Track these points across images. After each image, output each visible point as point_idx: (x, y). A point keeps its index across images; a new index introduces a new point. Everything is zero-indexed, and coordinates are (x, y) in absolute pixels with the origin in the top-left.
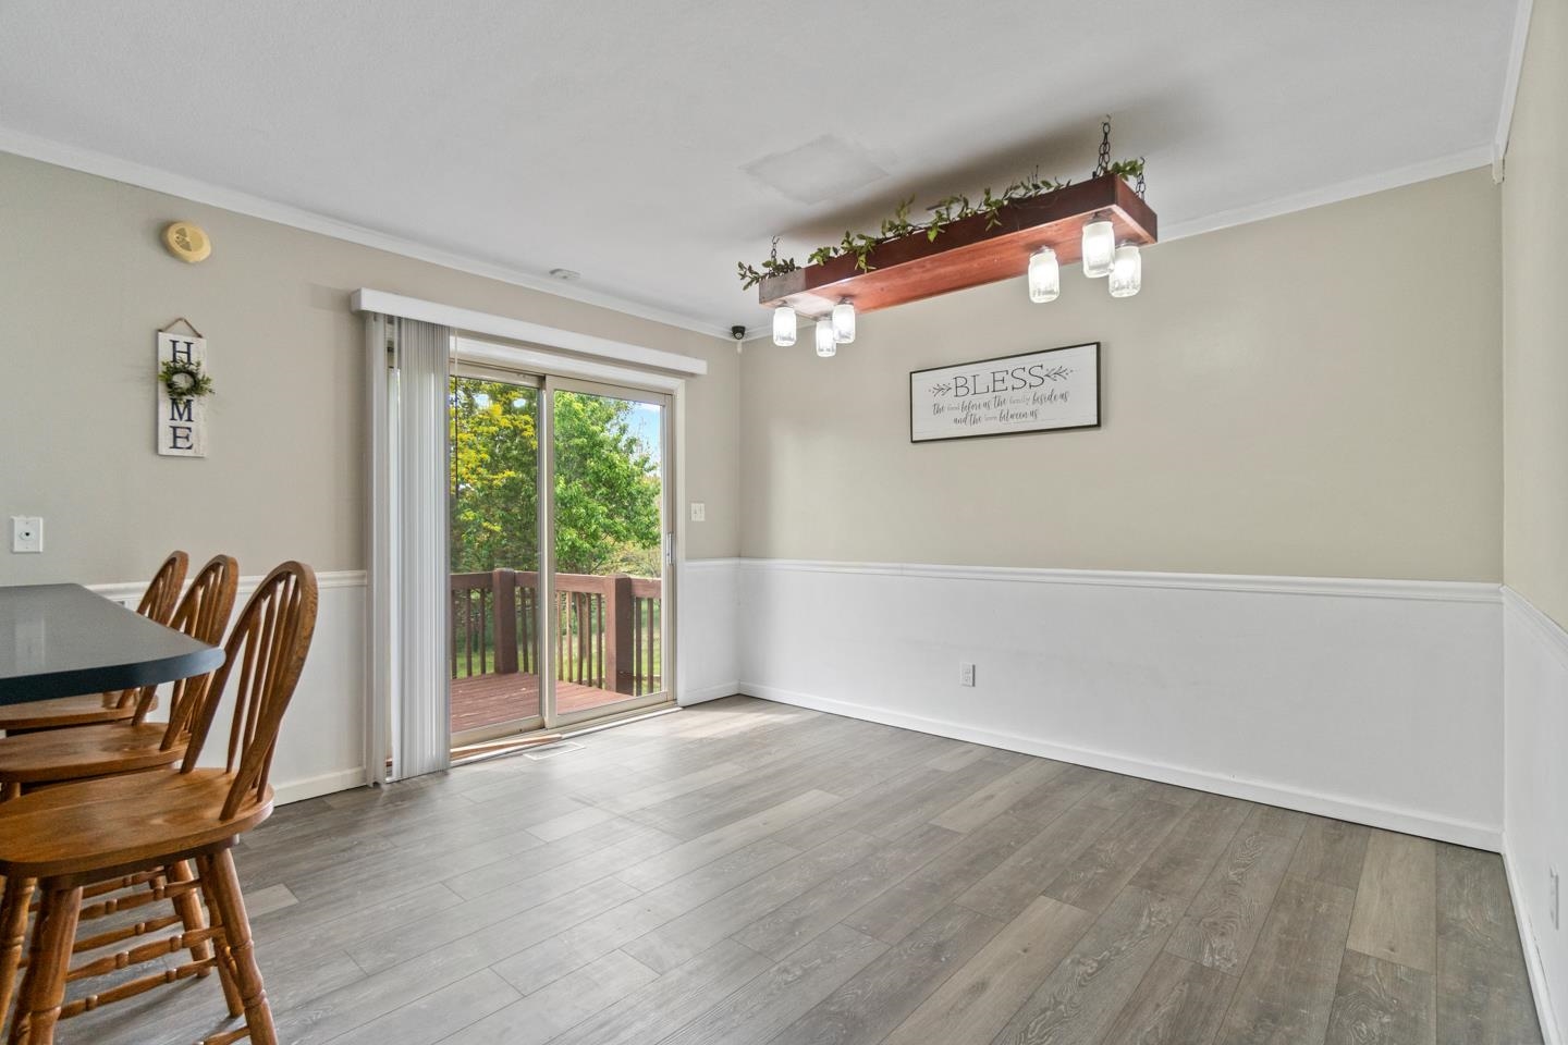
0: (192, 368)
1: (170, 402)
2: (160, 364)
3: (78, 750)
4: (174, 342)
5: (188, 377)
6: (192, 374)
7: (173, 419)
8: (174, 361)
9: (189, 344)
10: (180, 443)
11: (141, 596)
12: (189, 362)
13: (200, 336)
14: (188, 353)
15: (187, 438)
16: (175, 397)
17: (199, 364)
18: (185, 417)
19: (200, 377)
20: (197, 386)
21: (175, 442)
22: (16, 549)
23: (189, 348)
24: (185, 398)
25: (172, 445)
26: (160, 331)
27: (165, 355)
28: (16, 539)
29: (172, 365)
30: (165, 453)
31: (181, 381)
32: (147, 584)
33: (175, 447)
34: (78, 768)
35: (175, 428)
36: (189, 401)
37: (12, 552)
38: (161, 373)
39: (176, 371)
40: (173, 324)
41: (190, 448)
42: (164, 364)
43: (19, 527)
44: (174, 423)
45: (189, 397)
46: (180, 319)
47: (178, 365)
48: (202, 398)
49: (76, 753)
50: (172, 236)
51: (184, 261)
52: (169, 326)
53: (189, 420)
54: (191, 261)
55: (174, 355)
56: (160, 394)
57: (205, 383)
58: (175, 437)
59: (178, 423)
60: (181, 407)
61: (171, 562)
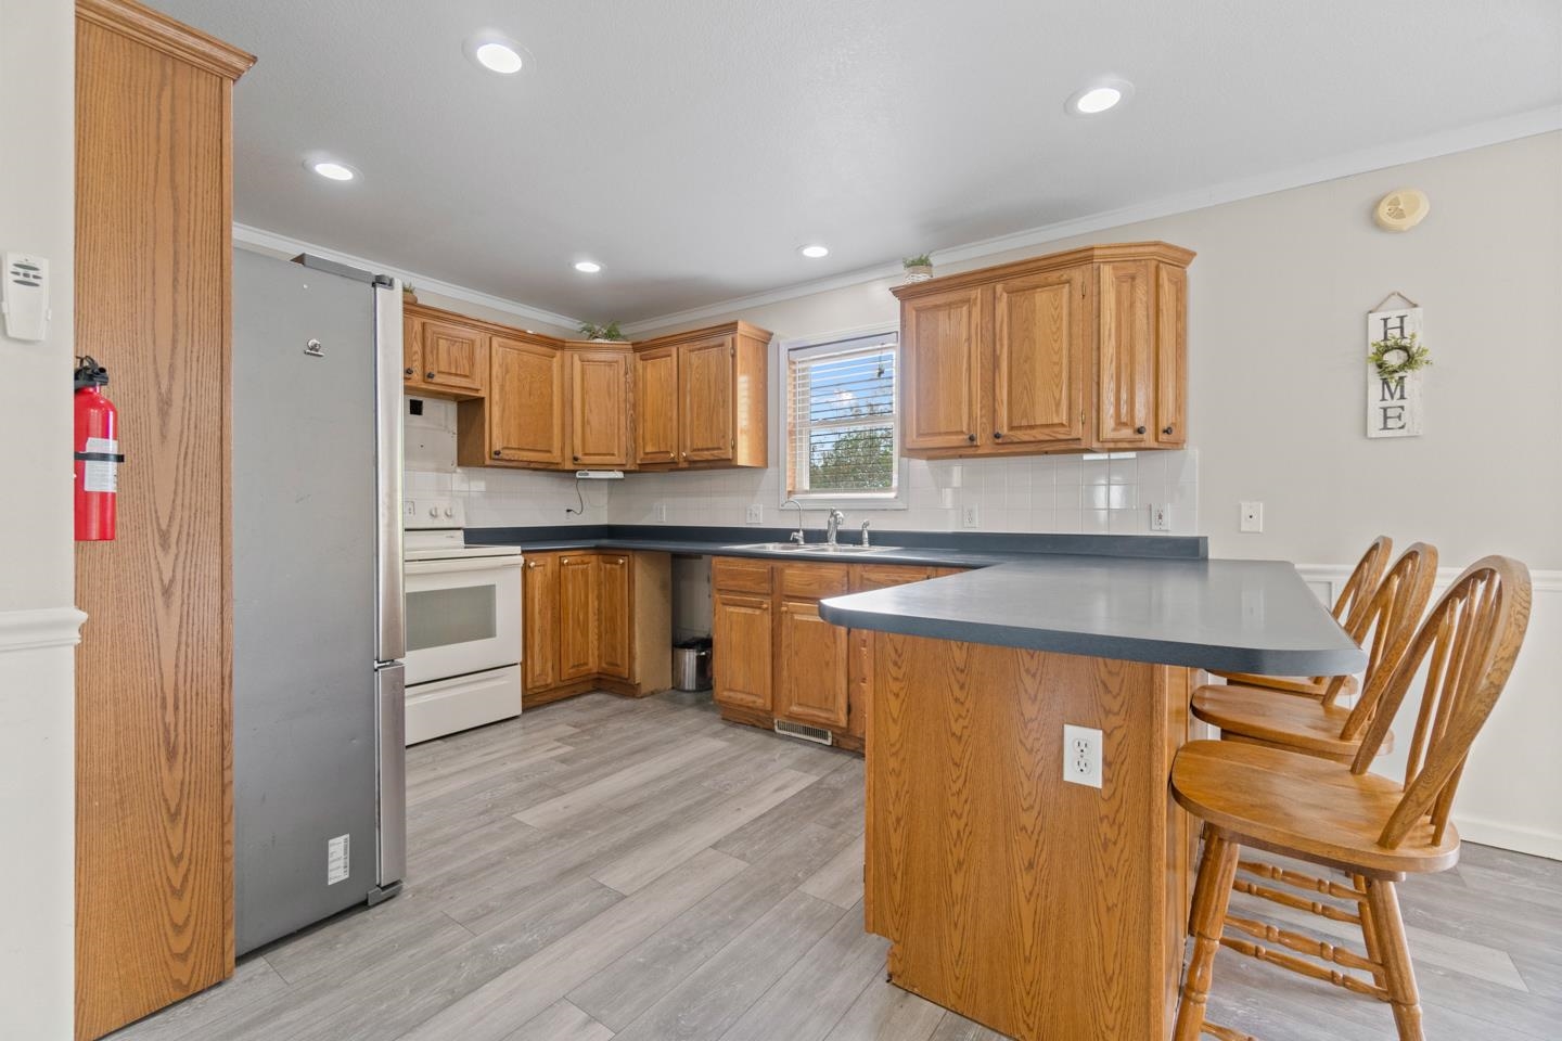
0: (1405, 342)
1: (1381, 382)
2: (1370, 346)
3: (1268, 713)
4: (1385, 320)
5: (1401, 352)
6: (1405, 349)
7: (1383, 399)
8: (1386, 339)
9: (1402, 318)
10: (1390, 423)
11: (1347, 579)
12: (1403, 337)
13: (1415, 306)
14: (1402, 328)
15: (1399, 417)
16: (1386, 376)
17: (1413, 336)
18: (1398, 395)
19: (1414, 350)
20: (1410, 360)
21: (1385, 423)
22: (1243, 529)
23: (1402, 321)
24: (1397, 376)
25: (1382, 426)
26: (1370, 312)
27: (1376, 336)
28: (1243, 519)
29: (1382, 344)
30: (1374, 436)
31: (1394, 359)
32: (1353, 567)
33: (1385, 428)
34: (1261, 730)
35: (1385, 410)
36: (1401, 378)
37: (1240, 531)
38: (1371, 355)
39: (1387, 349)
40: (1386, 300)
41: (1402, 427)
42: (1374, 345)
43: (1245, 512)
44: (1384, 404)
45: (1402, 374)
46: (1393, 294)
47: (1389, 343)
48: (1417, 372)
49: (1264, 715)
50: (1384, 211)
51: (1399, 231)
52: (1380, 305)
53: (1402, 397)
54: (1405, 228)
55: (1386, 333)
56: (1370, 377)
57: (1421, 355)
58: (1386, 418)
59: (1389, 403)
60: (1393, 386)
61: (1375, 547)
